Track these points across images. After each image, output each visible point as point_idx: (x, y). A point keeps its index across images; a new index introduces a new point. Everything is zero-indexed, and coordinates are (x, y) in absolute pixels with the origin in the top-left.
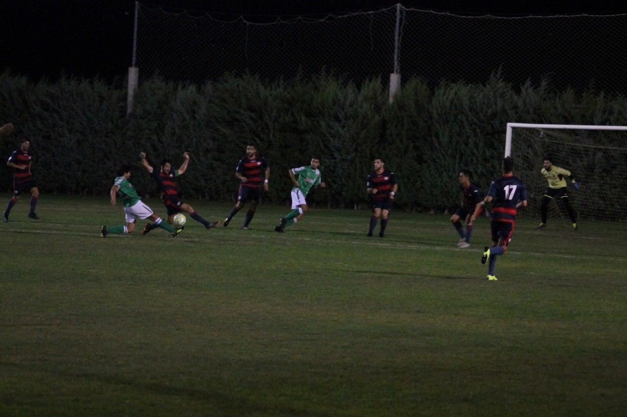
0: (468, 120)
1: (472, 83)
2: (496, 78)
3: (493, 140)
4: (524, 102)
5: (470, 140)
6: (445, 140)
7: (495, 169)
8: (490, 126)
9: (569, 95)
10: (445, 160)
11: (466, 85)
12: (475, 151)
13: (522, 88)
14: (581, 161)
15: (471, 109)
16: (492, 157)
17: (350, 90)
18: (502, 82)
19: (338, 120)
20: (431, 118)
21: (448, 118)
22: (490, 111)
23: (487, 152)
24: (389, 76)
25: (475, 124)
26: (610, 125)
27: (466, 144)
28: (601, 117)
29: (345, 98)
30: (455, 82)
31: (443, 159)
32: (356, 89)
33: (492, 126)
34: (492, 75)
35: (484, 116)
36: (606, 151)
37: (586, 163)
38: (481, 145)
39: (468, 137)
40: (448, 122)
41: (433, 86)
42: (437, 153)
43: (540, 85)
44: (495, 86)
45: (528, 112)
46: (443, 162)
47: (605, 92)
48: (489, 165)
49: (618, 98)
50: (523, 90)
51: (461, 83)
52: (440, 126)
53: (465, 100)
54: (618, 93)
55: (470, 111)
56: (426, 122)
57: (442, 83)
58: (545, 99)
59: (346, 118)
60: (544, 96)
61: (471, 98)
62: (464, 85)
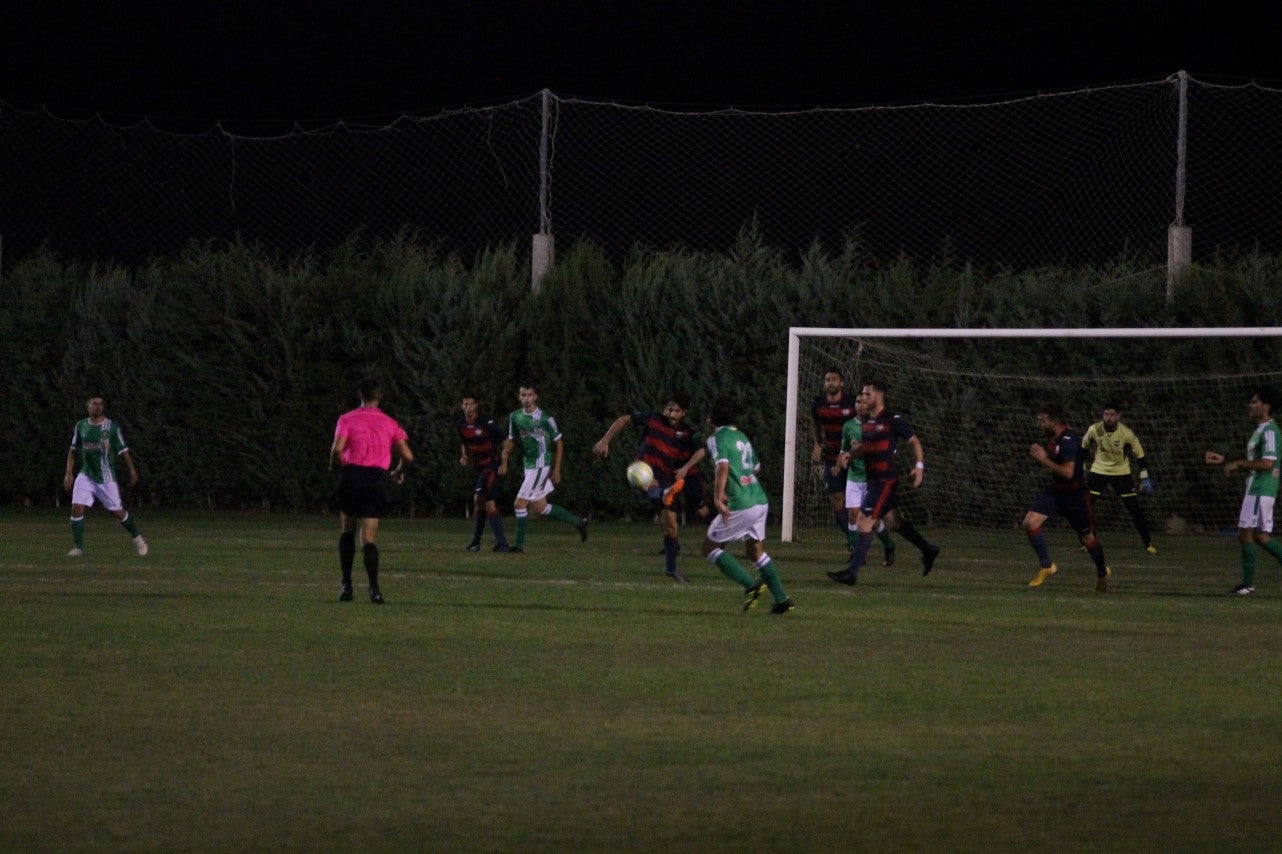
0: (696, 328)
1: (700, 249)
2: (750, 237)
3: (752, 367)
4: (811, 286)
5: (706, 366)
6: (650, 369)
7: (756, 426)
8: (743, 340)
9: (902, 271)
11: (689, 254)
12: (714, 389)
13: (804, 258)
15: (702, 303)
17: (452, 269)
18: (762, 246)
19: (428, 334)
20: (621, 324)
21: (656, 325)
22: (740, 308)
23: (739, 392)
24: (531, 239)
25: (713, 335)
26: (988, 326)
27: (695, 376)
28: (971, 314)
29: (443, 289)
30: (668, 249)
32: (462, 267)
33: (748, 338)
34: (741, 233)
35: (732, 317)
36: (982, 385)
37: (942, 410)
38: (726, 378)
39: (699, 361)
40: (655, 331)
41: (618, 259)
42: (634, 396)
43: (842, 252)
44: (750, 255)
45: (820, 308)
47: (973, 264)
49: (1001, 275)
50: (806, 263)
51: (677, 250)
52: (640, 340)
53: (689, 286)
54: (1000, 264)
55: (701, 308)
56: (611, 333)
57: (637, 251)
58: (853, 281)
59: (444, 330)
60: (851, 274)
61: (701, 281)
62: (684, 254)
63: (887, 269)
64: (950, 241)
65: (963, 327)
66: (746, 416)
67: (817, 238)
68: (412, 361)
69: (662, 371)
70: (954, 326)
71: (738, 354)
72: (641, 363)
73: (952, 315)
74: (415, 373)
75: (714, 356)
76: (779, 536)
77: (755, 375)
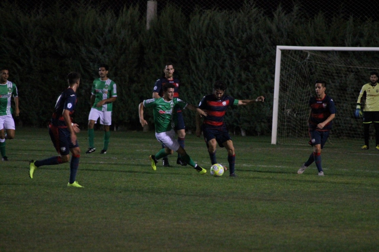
0: (223, 45)
1: (225, 9)
2: (250, 4)
3: (249, 64)
4: (277, 26)
5: (227, 64)
6: (202, 64)
7: (250, 90)
8: (245, 51)
9: (320, 19)
10: (202, 83)
11: (220, 11)
12: (231, 74)
13: (274, 13)
14: (333, 82)
15: (227, 34)
16: (248, 80)
17: (109, 16)
18: (255, 8)
19: (98, 46)
20: (188, 43)
21: (205, 43)
22: (245, 36)
23: (243, 75)
24: (146, 3)
25: (231, 48)
26: (361, 46)
27: (223, 67)
28: (352, 40)
29: (105, 24)
30: (210, 9)
31: (200, 81)
32: (114, 15)
33: (247, 50)
34: (245, 1)
35: (240, 40)
36: (356, 71)
37: (337, 84)
38: (237, 68)
39: (225, 60)
40: (204, 46)
41: (188, 13)
42: (194, 76)
43: (292, 10)
44: (249, 12)
46: (200, 84)
47: (354, 17)
48: (244, 87)
49: (367, 22)
50: (275, 15)
51: (215, 9)
52: (197, 50)
53: (221, 25)
54: (366, 17)
55: (226, 36)
56: (183, 47)
57: (196, 9)
58: (296, 24)
59: (106, 44)
60: (296, 21)
61: (227, 23)
62: (218, 11)
63: (313, 18)
64: (343, 6)
65: (349, 46)
66: (246, 86)
67: (280, 4)
68: (90, 58)
69: (207, 65)
70: (344, 46)
71: (243, 57)
72: (198, 61)
73: (343, 41)
74: (91, 64)
75: (232, 59)
76: (271, 142)
77: (251, 67)
